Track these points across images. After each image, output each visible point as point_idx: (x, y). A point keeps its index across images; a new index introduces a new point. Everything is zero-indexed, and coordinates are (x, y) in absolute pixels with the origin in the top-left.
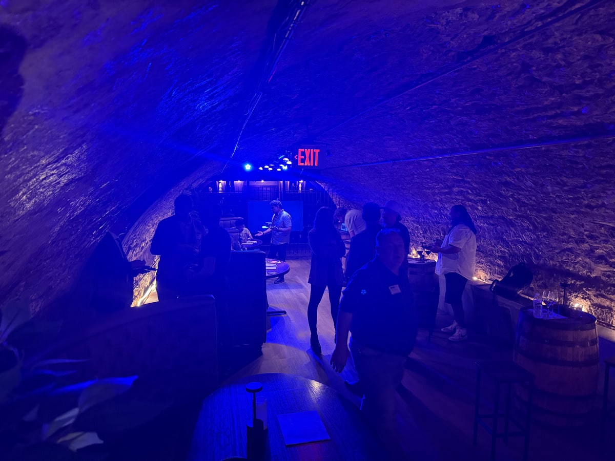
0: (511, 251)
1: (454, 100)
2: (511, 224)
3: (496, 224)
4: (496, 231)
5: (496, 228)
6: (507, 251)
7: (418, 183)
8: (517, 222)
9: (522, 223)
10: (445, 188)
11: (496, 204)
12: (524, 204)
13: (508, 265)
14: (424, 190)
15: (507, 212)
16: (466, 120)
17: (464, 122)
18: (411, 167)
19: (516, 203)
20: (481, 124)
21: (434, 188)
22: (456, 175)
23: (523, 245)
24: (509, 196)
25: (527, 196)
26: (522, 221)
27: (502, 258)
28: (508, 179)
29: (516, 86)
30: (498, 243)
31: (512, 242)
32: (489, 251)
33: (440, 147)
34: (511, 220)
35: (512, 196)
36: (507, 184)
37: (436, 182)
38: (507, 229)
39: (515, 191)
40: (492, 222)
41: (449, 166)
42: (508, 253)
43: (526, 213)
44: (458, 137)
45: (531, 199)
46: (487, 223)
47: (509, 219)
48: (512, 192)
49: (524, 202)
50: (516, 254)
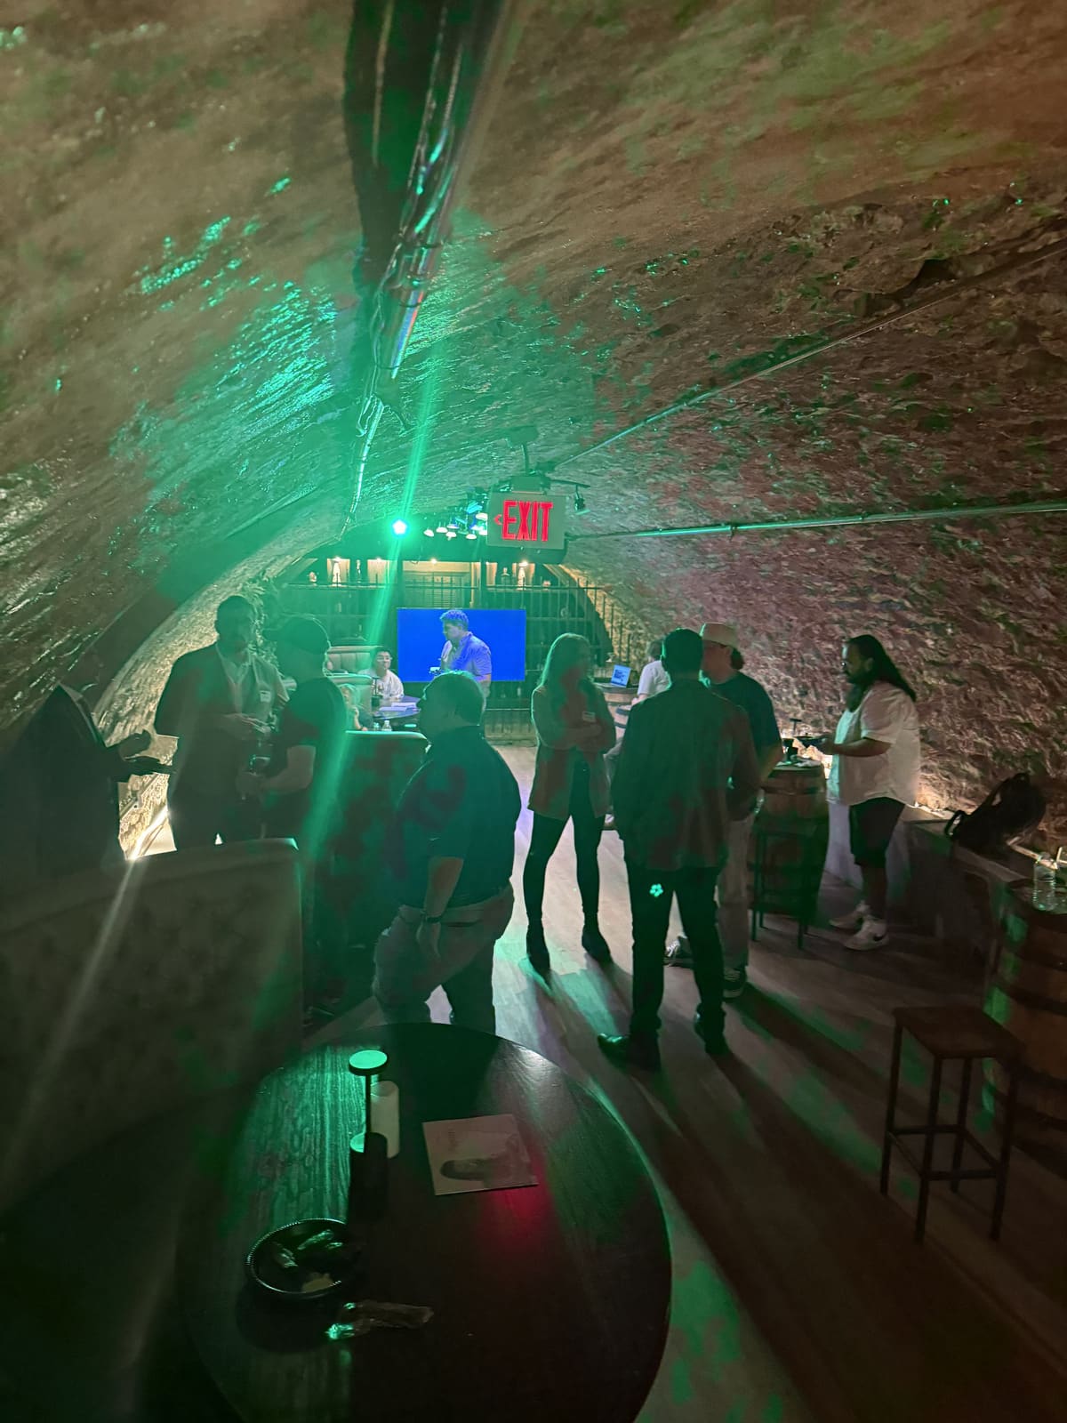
0: (998, 746)
1: (866, 396)
2: (997, 681)
3: (966, 681)
4: (966, 698)
5: (965, 690)
6: (989, 745)
7: (789, 578)
8: (1013, 680)
9: (1026, 682)
10: (851, 594)
11: (968, 636)
12: (1030, 640)
13: (991, 777)
14: (805, 596)
15: (991, 656)
16: (895, 443)
17: (893, 446)
18: (775, 542)
19: (1012, 636)
20: (932, 453)
21: (827, 593)
22: (877, 565)
23: (1026, 733)
24: (998, 619)
25: (1039, 619)
26: (1026, 677)
27: (977, 760)
28: (996, 580)
29: (1011, 371)
30: (970, 726)
31: (1003, 724)
32: (949, 741)
33: (839, 501)
34: (999, 673)
35: (1003, 619)
36: (990, 590)
37: (831, 579)
38: (991, 694)
39: (1010, 608)
40: (956, 676)
41: (860, 542)
42: (990, 750)
43: (1034, 660)
44: (878, 479)
45: (1045, 627)
46: (945, 678)
47: (995, 670)
48: (1003, 609)
49: (1030, 635)
50: (1009, 753)
